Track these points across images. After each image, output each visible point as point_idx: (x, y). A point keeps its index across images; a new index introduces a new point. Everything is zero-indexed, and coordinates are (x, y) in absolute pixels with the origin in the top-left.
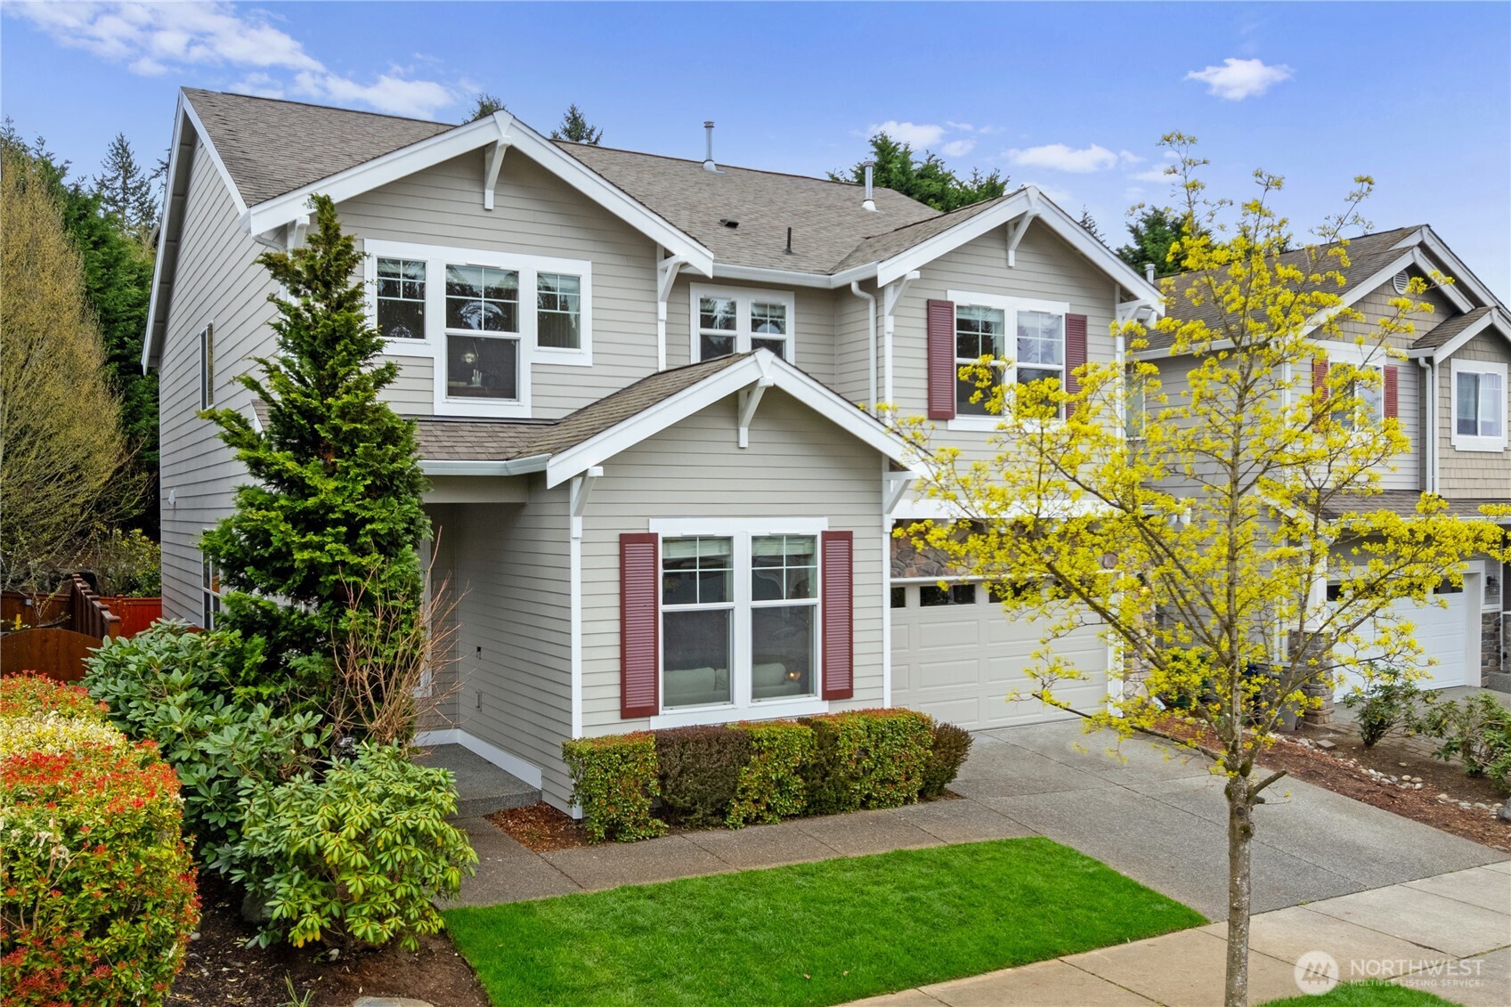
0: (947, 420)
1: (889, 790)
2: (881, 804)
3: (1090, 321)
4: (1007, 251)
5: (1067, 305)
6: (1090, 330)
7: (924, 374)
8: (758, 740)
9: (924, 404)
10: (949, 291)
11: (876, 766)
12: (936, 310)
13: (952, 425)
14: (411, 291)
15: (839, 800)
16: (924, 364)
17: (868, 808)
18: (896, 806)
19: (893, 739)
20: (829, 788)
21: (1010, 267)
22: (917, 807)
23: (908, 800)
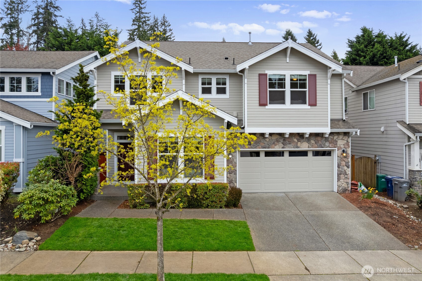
0: (265, 106)
1: (214, 204)
2: (212, 207)
3: (317, 76)
4: (286, 58)
5: (309, 71)
6: (317, 78)
7: (258, 94)
8: (173, 188)
9: (258, 102)
10: (266, 71)
11: (210, 197)
12: (262, 76)
13: (267, 107)
14: (121, 82)
15: (198, 205)
16: (258, 91)
17: (208, 208)
18: (217, 208)
19: (214, 191)
20: (194, 202)
21: (288, 63)
22: (224, 209)
23: (221, 207)
